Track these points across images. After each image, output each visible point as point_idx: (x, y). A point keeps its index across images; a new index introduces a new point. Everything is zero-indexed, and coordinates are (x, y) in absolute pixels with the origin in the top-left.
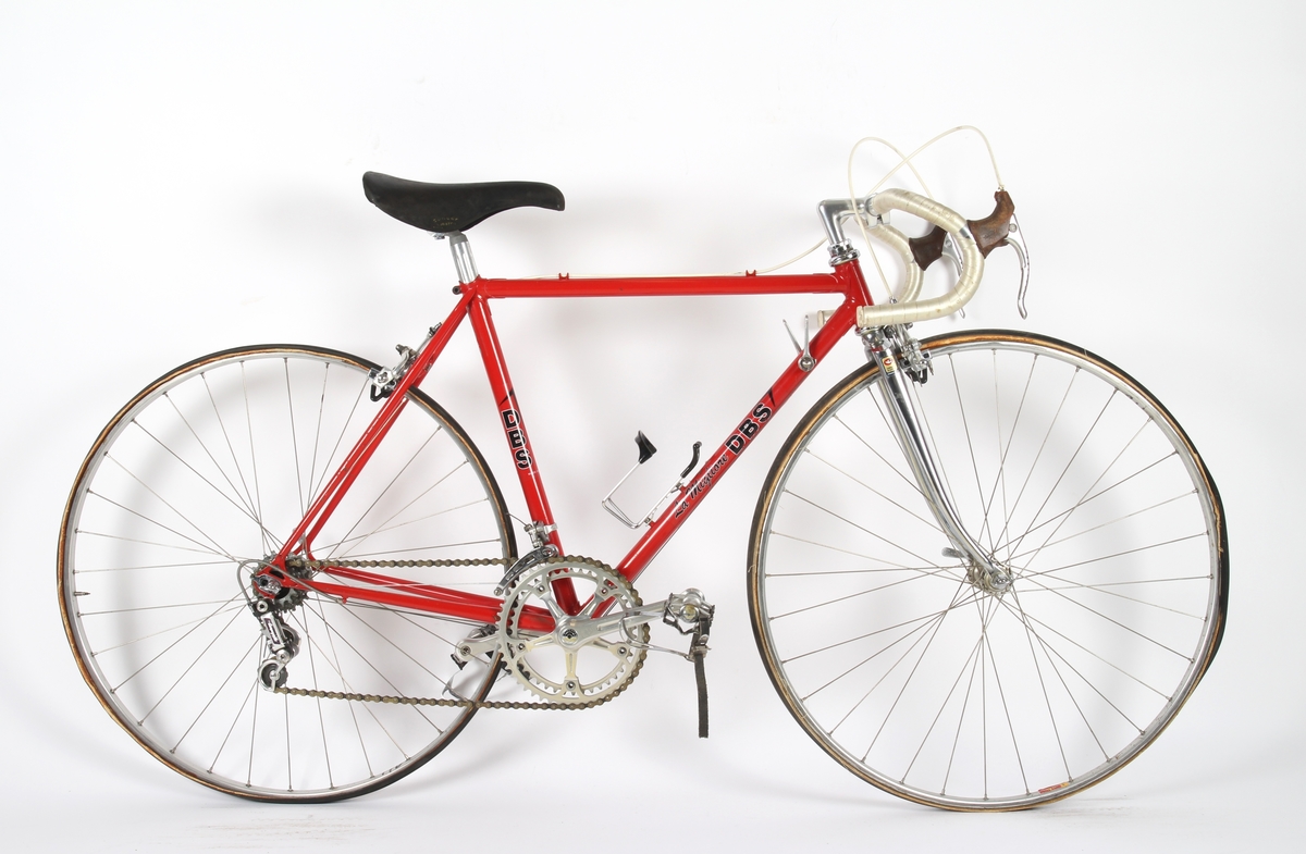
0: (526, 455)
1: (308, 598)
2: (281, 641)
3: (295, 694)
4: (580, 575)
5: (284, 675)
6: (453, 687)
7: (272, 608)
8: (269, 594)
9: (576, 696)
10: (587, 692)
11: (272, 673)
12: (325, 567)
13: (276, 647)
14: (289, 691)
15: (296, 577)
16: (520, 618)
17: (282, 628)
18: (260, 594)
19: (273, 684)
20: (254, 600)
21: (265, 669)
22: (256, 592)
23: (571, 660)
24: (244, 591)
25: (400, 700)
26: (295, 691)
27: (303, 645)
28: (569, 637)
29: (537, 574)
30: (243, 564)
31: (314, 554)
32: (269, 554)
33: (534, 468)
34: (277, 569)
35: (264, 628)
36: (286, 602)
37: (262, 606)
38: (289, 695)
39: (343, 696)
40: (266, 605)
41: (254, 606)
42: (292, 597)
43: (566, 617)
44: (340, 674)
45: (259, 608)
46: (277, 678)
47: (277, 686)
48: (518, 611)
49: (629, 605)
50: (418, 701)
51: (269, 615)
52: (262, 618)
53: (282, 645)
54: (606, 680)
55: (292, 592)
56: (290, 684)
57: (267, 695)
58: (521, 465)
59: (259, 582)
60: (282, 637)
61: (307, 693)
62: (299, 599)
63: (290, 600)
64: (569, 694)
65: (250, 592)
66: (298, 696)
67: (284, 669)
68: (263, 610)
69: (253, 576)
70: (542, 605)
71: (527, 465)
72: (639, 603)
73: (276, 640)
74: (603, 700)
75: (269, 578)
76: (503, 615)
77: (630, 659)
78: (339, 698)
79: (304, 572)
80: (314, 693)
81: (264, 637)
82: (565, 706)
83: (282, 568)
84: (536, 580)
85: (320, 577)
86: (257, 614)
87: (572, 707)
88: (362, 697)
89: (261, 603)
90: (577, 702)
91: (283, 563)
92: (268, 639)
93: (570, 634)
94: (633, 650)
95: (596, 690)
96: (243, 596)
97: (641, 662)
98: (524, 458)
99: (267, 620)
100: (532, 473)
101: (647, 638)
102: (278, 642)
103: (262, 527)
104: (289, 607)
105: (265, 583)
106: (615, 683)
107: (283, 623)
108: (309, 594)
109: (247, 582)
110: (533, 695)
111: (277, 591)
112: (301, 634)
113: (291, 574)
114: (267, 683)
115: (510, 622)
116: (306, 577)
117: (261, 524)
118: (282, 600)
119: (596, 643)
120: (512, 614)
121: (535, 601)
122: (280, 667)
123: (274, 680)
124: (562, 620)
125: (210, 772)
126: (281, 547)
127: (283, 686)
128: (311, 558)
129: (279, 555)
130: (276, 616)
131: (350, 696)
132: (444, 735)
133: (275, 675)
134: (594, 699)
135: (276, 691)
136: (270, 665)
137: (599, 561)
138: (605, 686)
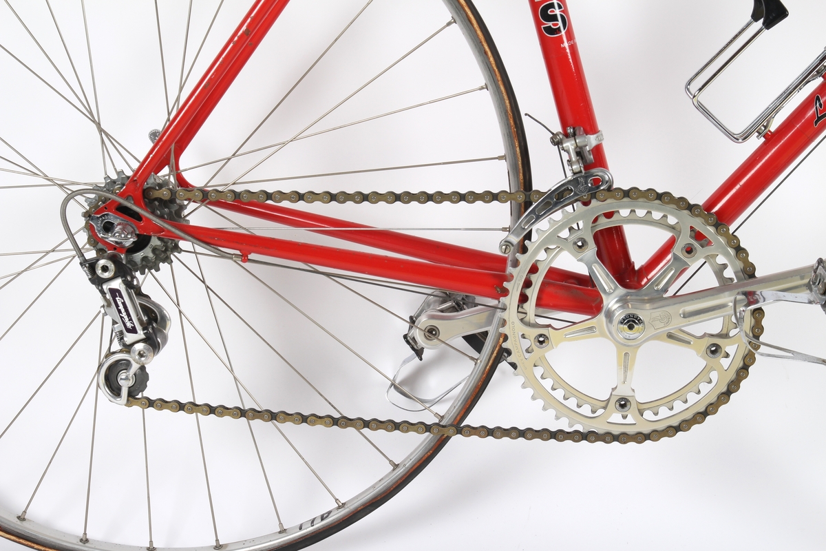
0: (557, 12)
1: (180, 251)
2: (138, 327)
3: (161, 408)
4: (633, 220)
5: (142, 378)
6: (397, 381)
7: (123, 271)
8: (118, 247)
9: (630, 420)
10: (648, 415)
11: (123, 375)
12: (206, 197)
13: (129, 338)
14: (151, 403)
15: (161, 217)
16: (541, 291)
17: (137, 302)
18: (100, 246)
19: (124, 392)
20: (91, 254)
21: (110, 368)
22: (94, 240)
23: (626, 362)
24: (71, 237)
25: (335, 422)
26: (161, 404)
27: (173, 330)
28: (631, 327)
29: (575, 219)
30: (71, 196)
31: (187, 176)
32: (114, 176)
33: (570, 36)
34: (130, 204)
35: (109, 305)
36: (145, 258)
37: (105, 269)
38: (151, 411)
39: (241, 413)
40: (111, 266)
41: (91, 266)
42: (154, 250)
43: (621, 291)
44: (232, 371)
45: (99, 272)
46: (131, 383)
47: (132, 394)
48: (538, 280)
49: (729, 273)
50: (366, 424)
51: (117, 284)
52: (105, 287)
53: (141, 334)
54: (680, 394)
55: (155, 242)
56: (151, 392)
57: (116, 411)
58: (549, 30)
59: (97, 226)
60: (140, 320)
61: (180, 406)
62: (165, 253)
63: (151, 255)
64: (616, 417)
65: (82, 238)
66: (166, 412)
67: (143, 368)
68: (106, 275)
69: (87, 215)
70: (582, 270)
71: (558, 30)
72: (748, 272)
73: (129, 325)
74: (677, 429)
75: (113, 218)
76: (514, 288)
77: (725, 363)
78: (234, 416)
79: (175, 208)
80: (192, 407)
81: (108, 320)
82: (608, 437)
83: (136, 203)
84: (571, 229)
85: (199, 216)
86: (97, 281)
87: (622, 438)
88: (273, 416)
89: (102, 262)
90: (631, 430)
91: (139, 193)
92: (114, 323)
93: (631, 321)
94: (731, 349)
95: (664, 412)
96: (69, 245)
97: (743, 371)
98: (554, 18)
99: (114, 292)
100: (566, 45)
101: (757, 330)
102: (133, 331)
103: (101, 130)
104: (150, 265)
105: (108, 228)
106: (695, 401)
107: (139, 293)
108: (182, 244)
109: (77, 221)
110: (557, 418)
111: (129, 243)
112: (170, 310)
113: (153, 213)
114: (115, 390)
115: (524, 299)
116: (176, 216)
117: (98, 125)
118: (139, 256)
119: (670, 336)
120: (528, 284)
121: (569, 262)
122: (135, 367)
123: (125, 384)
124: (612, 296)
125: (21, 518)
126: (136, 165)
127: (140, 396)
128: (182, 182)
129: (132, 180)
130: (129, 285)
131: (255, 414)
132: (400, 471)
133: (127, 379)
134: (661, 426)
135: (129, 404)
136: (117, 362)
137: (682, 199)
138: (679, 406)
